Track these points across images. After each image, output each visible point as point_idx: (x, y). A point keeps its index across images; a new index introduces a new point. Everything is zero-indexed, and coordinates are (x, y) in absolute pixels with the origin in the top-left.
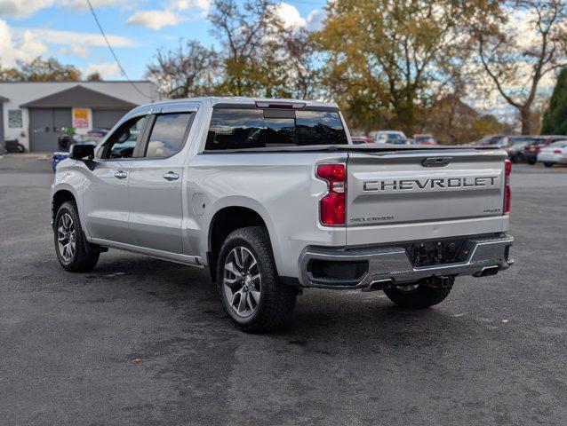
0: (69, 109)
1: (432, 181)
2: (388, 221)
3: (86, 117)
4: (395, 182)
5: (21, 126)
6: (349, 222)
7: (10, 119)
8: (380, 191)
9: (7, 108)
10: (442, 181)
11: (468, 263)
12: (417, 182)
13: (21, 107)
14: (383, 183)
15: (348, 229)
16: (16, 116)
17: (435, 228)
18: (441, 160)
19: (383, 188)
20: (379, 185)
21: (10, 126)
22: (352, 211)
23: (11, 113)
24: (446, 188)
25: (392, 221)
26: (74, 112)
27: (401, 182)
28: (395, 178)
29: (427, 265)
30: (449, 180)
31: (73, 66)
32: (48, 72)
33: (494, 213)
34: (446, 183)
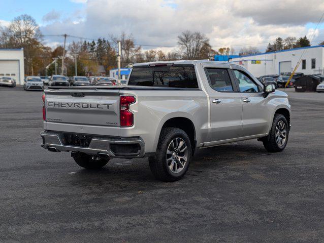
2: (60, 121)
4: (59, 104)
6: (47, 119)
10: (79, 104)
11: (88, 148)
12: (68, 104)
14: (55, 104)
17: (82, 128)
19: (55, 106)
24: (81, 108)
25: (62, 121)
30: (82, 104)
33: (113, 125)
34: (80, 106)
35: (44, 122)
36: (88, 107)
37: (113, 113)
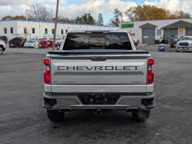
0: (177, 29)
1: (96, 67)
2: (73, 83)
3: (183, 31)
4: (74, 67)
5: (161, 35)
6: (52, 83)
7: (157, 33)
8: (66, 71)
9: (156, 29)
10: (102, 67)
11: (116, 105)
12: (87, 67)
13: (161, 28)
14: (67, 67)
15: (52, 85)
16: (159, 32)
17: (101, 88)
18: (100, 58)
19: (67, 70)
20: (66, 68)
21: (157, 35)
22: (53, 78)
23: (158, 30)
24: (104, 71)
25: (75, 83)
26: (179, 30)
27: (77, 67)
28: (74, 65)
29: (98, 104)
30: (106, 67)
31: (188, 13)
32: (179, 15)
33: (140, 83)
34: (104, 68)
35: (45, 85)
36: (113, 69)
37: (141, 73)
